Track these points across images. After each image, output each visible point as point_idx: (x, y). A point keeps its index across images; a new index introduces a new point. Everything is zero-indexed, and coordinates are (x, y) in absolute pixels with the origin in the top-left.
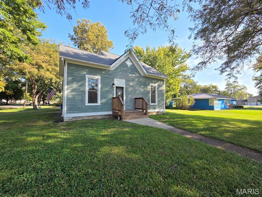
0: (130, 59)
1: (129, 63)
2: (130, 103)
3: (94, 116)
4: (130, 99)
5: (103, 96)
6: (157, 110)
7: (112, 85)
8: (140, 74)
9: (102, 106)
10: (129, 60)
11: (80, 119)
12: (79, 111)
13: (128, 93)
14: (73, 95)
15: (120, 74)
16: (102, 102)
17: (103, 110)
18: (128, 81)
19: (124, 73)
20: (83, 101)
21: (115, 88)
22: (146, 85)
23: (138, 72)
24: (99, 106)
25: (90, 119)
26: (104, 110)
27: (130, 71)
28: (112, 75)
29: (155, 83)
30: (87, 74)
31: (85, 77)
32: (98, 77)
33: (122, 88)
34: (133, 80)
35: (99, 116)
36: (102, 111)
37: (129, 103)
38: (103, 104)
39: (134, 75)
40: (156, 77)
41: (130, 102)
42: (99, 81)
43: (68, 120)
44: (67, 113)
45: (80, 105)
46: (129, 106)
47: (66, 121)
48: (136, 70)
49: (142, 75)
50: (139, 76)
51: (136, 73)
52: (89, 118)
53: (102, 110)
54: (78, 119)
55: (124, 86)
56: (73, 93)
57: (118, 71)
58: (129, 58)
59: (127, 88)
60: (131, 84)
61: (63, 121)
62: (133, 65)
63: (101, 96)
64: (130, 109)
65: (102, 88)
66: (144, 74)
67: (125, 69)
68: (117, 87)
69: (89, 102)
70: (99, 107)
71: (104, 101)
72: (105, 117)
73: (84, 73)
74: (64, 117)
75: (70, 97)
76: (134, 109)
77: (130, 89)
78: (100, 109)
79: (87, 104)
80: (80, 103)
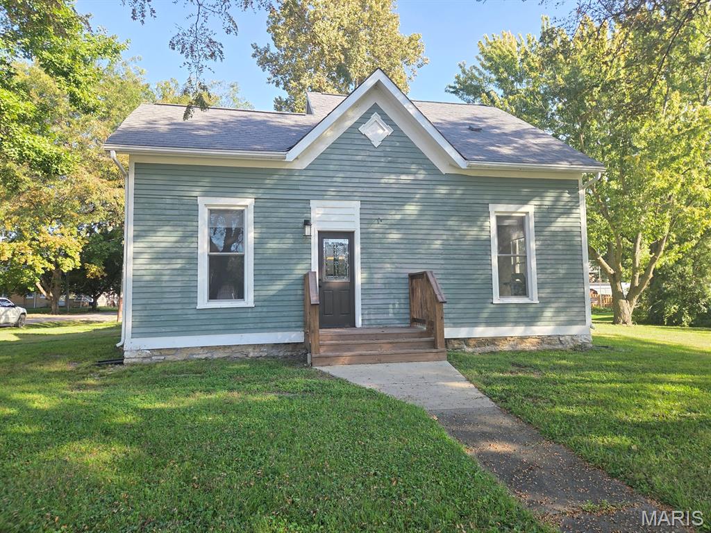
0: (383, 115)
1: (377, 132)
2: (386, 296)
3: (230, 347)
4: (386, 281)
5: (263, 272)
6: (540, 330)
7: (301, 225)
8: (432, 169)
9: (260, 309)
10: (375, 117)
11: (179, 357)
12: (175, 329)
13: (374, 256)
14: (158, 274)
15: (335, 179)
16: (261, 293)
17: (265, 325)
18: (372, 204)
19: (354, 175)
20: (189, 291)
21: (315, 240)
23: (421, 161)
24: (250, 310)
25: (215, 356)
26: (270, 325)
27: (382, 165)
28: (300, 187)
29: (525, 202)
30: (204, 194)
31: (194, 207)
32: (246, 202)
33: (349, 235)
34: (397, 199)
35: (250, 350)
36: (262, 329)
37: (381, 296)
38: (266, 303)
39: (403, 177)
40: (520, 170)
41: (388, 291)
42: (250, 217)
43: (134, 360)
44: (134, 335)
45: (179, 306)
46: (383, 309)
47: (129, 361)
48: (412, 155)
49: (444, 169)
50: (429, 177)
51: (413, 166)
52: (209, 355)
53: (260, 325)
54: (170, 358)
55: (355, 226)
56: (155, 267)
57: (331, 167)
58: (375, 108)
59: (372, 236)
60: (391, 215)
61: (122, 363)
62: (397, 132)
63: (257, 272)
64: (384, 322)
65: (259, 243)
66: (453, 164)
67: (359, 158)
68: (323, 235)
69: (213, 295)
70: (249, 315)
71: (268, 289)
72: (274, 352)
73: (194, 191)
74: (125, 348)
75: (147, 278)
76: (409, 321)
78: (251, 320)
79: (203, 302)
80: (178, 300)
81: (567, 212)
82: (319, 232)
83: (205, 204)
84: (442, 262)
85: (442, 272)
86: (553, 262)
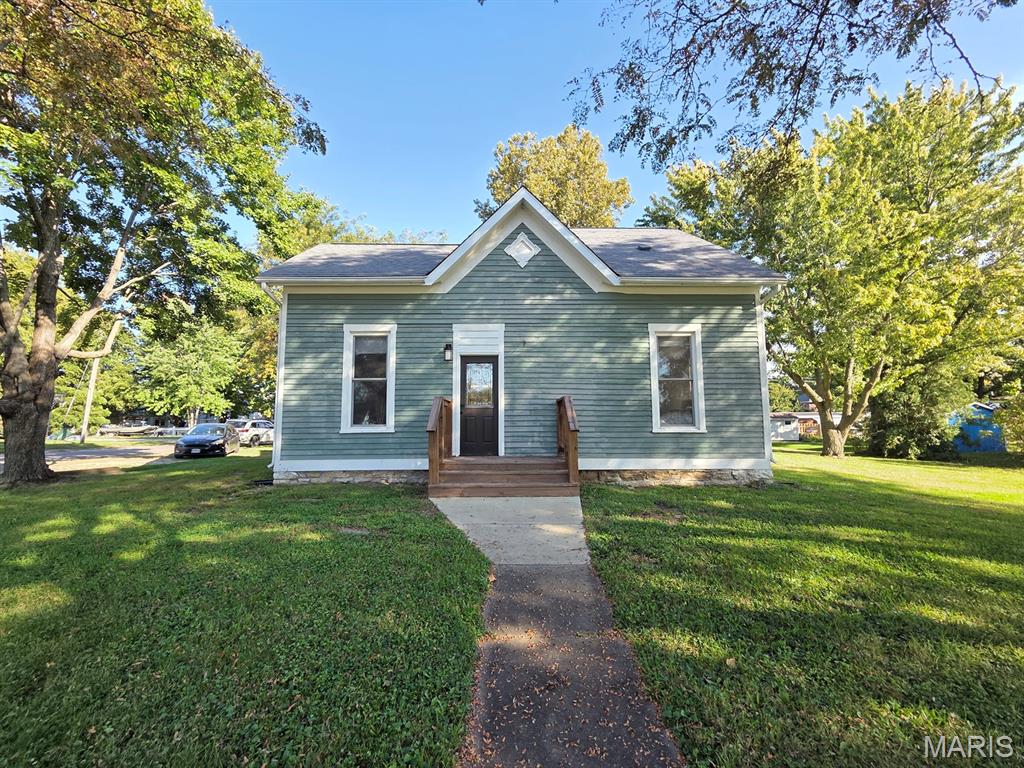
0: (530, 234)
1: (523, 251)
2: (531, 424)
3: (371, 472)
4: (532, 407)
5: (404, 398)
6: (702, 463)
7: (442, 349)
8: (584, 288)
9: (400, 435)
10: (522, 237)
11: (323, 480)
12: (320, 452)
13: (519, 381)
14: (303, 398)
15: (478, 302)
16: (403, 419)
17: (406, 451)
18: (516, 327)
19: (499, 297)
20: (334, 417)
21: (457, 364)
22: (619, 336)
23: (570, 280)
24: (390, 436)
25: (357, 481)
26: (410, 451)
27: (527, 285)
28: (442, 312)
29: (686, 319)
30: (350, 321)
31: (340, 335)
32: (387, 327)
33: (492, 360)
34: (544, 320)
35: (390, 475)
36: (401, 455)
37: (526, 424)
38: (406, 429)
39: (550, 297)
40: (683, 285)
41: (533, 418)
42: (392, 342)
43: (284, 481)
44: (283, 457)
45: (324, 431)
46: (524, 438)
47: (278, 482)
48: (561, 274)
49: (597, 288)
50: (577, 296)
51: (560, 286)
52: (351, 479)
53: (400, 451)
54: (314, 480)
55: (500, 350)
56: (302, 392)
57: (471, 290)
58: (522, 228)
59: (515, 360)
60: (535, 338)
61: (272, 484)
62: (545, 251)
63: (398, 398)
64: (529, 451)
65: (400, 366)
66: (605, 282)
67: (501, 279)
68: (467, 360)
69: (357, 420)
70: (390, 441)
71: (409, 415)
72: (414, 479)
73: (339, 319)
74: (275, 470)
75: (293, 403)
76: (556, 450)
77: (528, 363)
78: (392, 446)
79: (347, 426)
80: (323, 425)
81: (737, 331)
82: (462, 357)
83: (350, 331)
84: (595, 387)
85: (595, 397)
86: (724, 386)
